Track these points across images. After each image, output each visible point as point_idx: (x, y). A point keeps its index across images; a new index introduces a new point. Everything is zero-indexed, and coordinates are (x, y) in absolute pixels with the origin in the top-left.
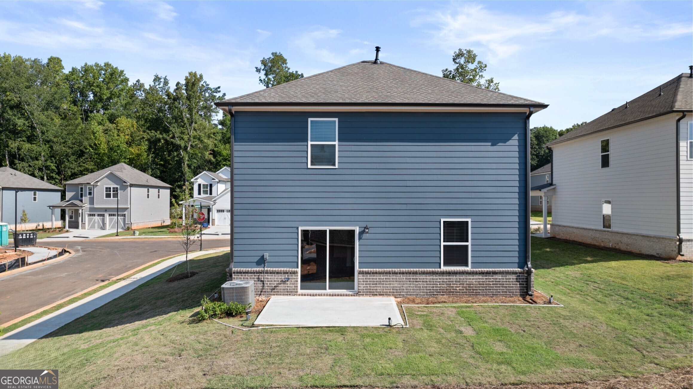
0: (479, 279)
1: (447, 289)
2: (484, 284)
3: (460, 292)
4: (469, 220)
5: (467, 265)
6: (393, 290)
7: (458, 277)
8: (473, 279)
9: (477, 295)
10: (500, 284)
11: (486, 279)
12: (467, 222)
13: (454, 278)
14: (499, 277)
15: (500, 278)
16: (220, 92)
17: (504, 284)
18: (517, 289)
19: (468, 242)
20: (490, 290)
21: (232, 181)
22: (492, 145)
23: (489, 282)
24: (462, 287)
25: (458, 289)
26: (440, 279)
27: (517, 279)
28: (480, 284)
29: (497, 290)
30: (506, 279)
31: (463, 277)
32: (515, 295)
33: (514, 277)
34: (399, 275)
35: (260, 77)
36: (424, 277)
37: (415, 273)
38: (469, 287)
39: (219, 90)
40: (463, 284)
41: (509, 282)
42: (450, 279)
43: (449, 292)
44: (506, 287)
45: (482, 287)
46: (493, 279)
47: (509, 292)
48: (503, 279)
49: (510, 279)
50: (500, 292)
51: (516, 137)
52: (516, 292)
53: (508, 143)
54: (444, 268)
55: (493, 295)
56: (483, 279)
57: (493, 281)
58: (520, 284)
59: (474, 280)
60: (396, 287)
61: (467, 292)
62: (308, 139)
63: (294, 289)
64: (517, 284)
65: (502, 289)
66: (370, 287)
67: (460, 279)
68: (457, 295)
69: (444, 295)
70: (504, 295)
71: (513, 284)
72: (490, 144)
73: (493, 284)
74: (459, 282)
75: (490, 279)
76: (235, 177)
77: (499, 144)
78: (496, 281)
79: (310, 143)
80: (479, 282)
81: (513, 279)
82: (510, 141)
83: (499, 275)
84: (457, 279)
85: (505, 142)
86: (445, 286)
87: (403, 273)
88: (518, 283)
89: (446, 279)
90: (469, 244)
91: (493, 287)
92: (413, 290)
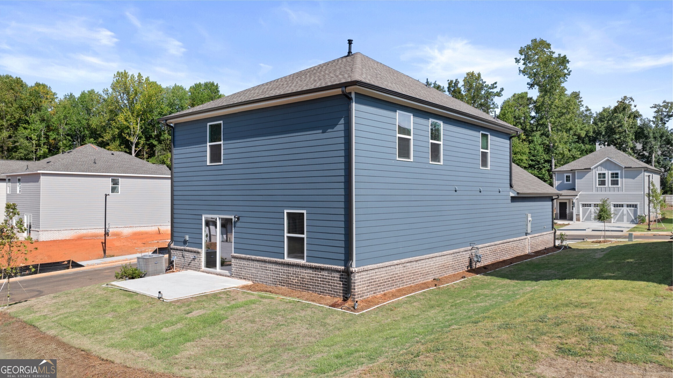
0: (310, 273)
1: (286, 281)
2: (313, 280)
3: (295, 285)
4: (305, 212)
5: (302, 258)
6: (252, 275)
7: (295, 269)
8: (305, 273)
9: (308, 290)
10: (326, 282)
11: (315, 274)
12: (303, 214)
13: (291, 269)
14: (325, 273)
15: (327, 274)
16: (496, 87)
17: (329, 282)
18: (340, 290)
19: (304, 234)
20: (318, 286)
21: (171, 178)
22: (323, 132)
23: (318, 277)
24: (297, 280)
25: (294, 281)
26: (282, 269)
27: (340, 278)
28: (310, 279)
29: (324, 287)
30: (331, 277)
31: (298, 270)
32: (339, 295)
33: (337, 275)
34: (255, 262)
35: (519, 68)
36: (270, 266)
37: (265, 262)
38: (303, 281)
39: (495, 86)
40: (298, 277)
41: (334, 280)
42: (289, 270)
43: (288, 284)
44: (331, 285)
45: (313, 282)
46: (321, 275)
47: (334, 292)
48: (329, 276)
49: (335, 277)
50: (326, 290)
51: (342, 121)
52: (339, 292)
53: (335, 129)
54: (287, 259)
55: (321, 292)
56: (313, 274)
57: (321, 278)
58: (343, 284)
59: (306, 275)
60: (254, 273)
61: (300, 286)
62: (207, 141)
63: (198, 266)
64: (340, 284)
65: (328, 288)
66: (238, 270)
67: (296, 271)
68: (293, 287)
69: (284, 286)
70: (329, 293)
71: (337, 284)
72: (321, 131)
73: (321, 281)
74: (295, 274)
75: (319, 275)
76: (175, 175)
77: (329, 130)
78: (323, 278)
79: (208, 144)
80: (310, 276)
81: (337, 277)
82: (338, 126)
83: (325, 271)
84: (294, 271)
85: (333, 128)
86: (285, 277)
87: (258, 261)
88: (342, 283)
89: (286, 270)
90: (305, 236)
91: (321, 284)
92: (264, 277)
